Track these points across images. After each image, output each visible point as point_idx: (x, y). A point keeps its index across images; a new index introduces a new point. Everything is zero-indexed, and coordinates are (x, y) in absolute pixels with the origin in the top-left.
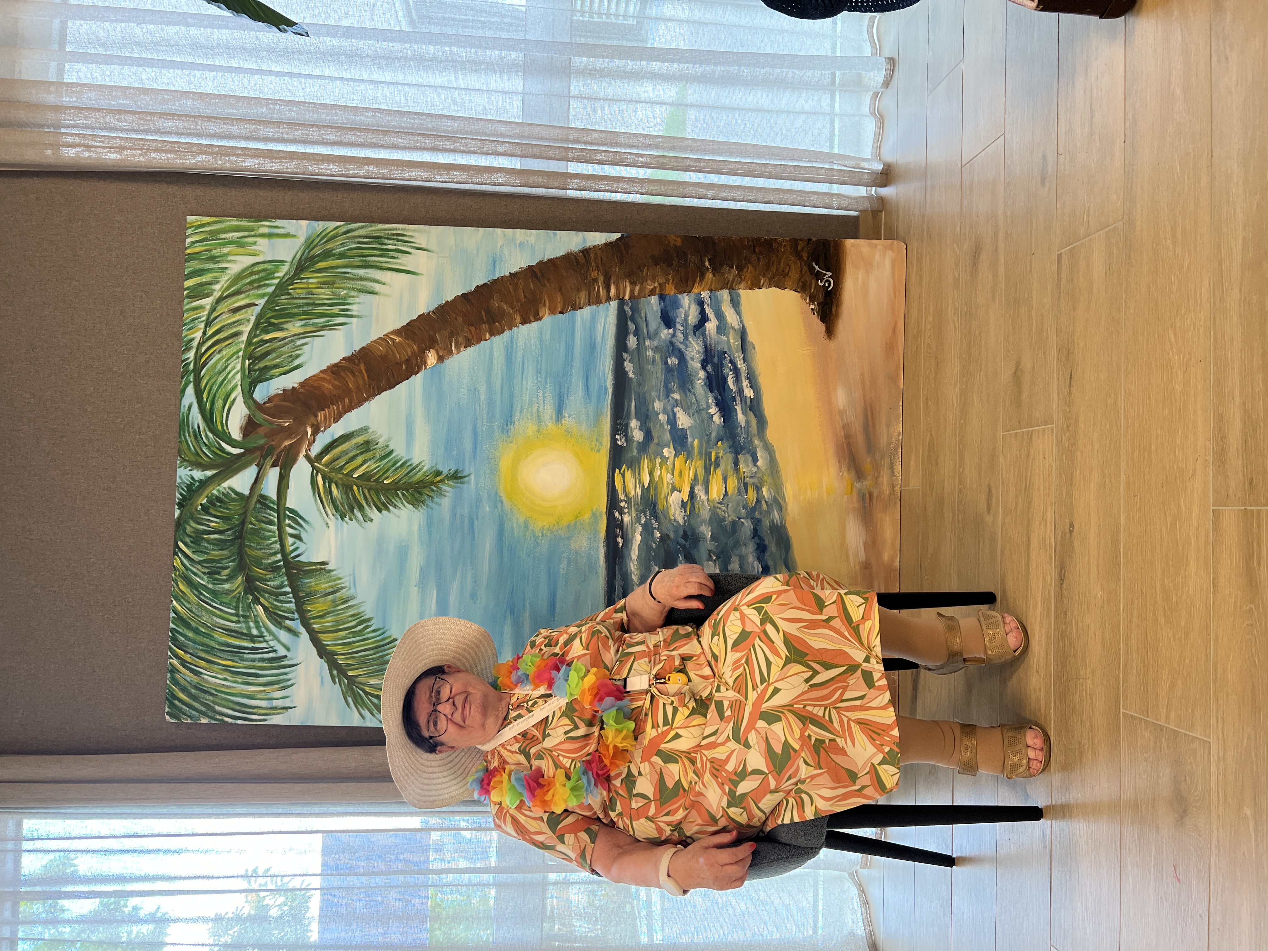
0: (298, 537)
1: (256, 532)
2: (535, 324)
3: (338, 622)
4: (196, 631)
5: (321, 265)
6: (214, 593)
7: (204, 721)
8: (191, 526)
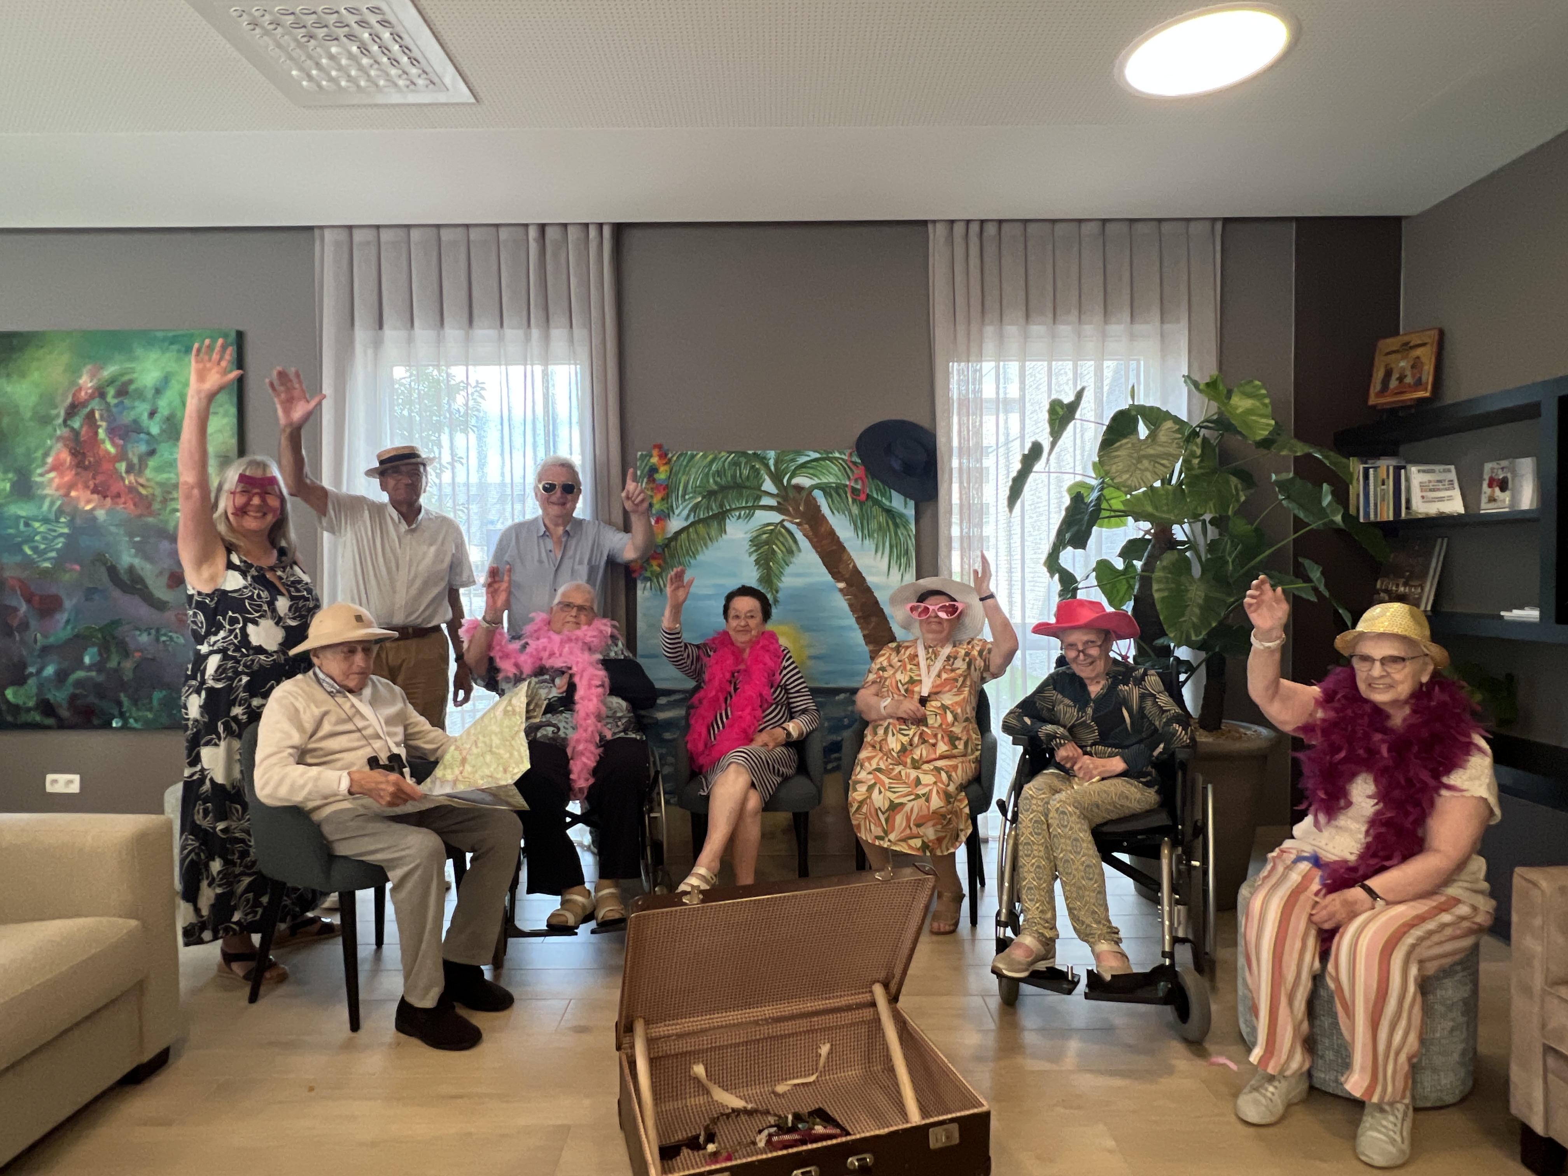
0: (739, 517)
1: (741, 495)
2: (863, 642)
3: (694, 541)
4: (686, 466)
5: (890, 523)
6: (708, 474)
7: (639, 473)
8: (743, 460)
